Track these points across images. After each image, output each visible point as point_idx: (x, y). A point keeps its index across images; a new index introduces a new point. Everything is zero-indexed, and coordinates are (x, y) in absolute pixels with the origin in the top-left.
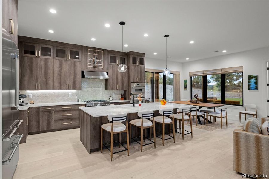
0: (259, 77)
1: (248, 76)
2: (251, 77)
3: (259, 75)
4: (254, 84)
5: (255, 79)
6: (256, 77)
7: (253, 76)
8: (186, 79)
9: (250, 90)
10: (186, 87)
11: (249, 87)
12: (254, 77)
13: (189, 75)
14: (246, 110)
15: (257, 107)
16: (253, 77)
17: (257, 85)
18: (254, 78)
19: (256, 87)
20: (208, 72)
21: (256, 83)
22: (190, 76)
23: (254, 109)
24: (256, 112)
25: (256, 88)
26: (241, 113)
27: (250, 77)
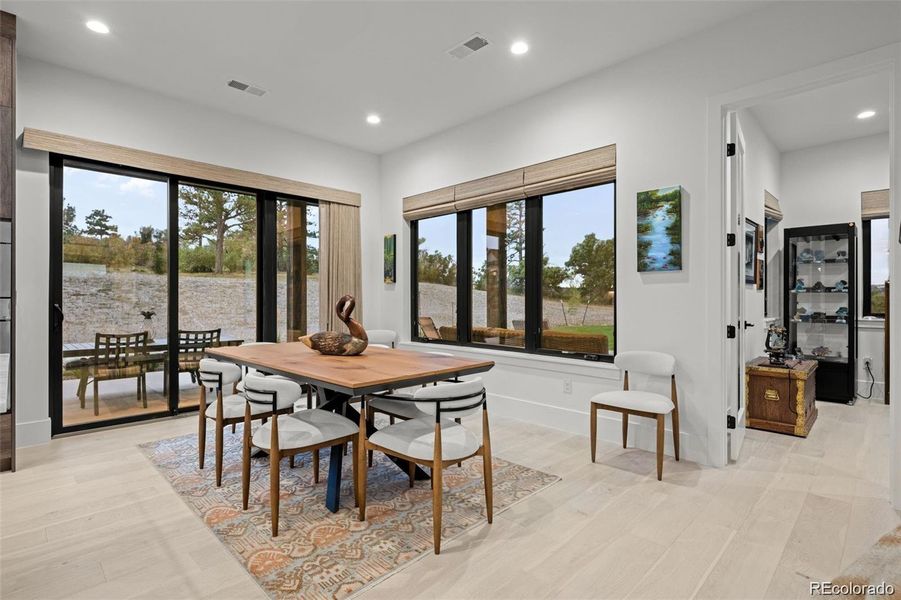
0: (688, 195)
2: (652, 201)
3: (687, 188)
5: (669, 212)
6: (676, 201)
7: (660, 194)
8: (389, 234)
9: (647, 275)
10: (390, 274)
11: (640, 256)
12: (666, 199)
13: (402, 213)
14: (626, 388)
15: (677, 365)
16: (659, 200)
17: (680, 243)
18: (667, 206)
19: (672, 253)
21: (675, 231)
22: (405, 218)
23: (662, 377)
24: (674, 399)
25: (676, 261)
26: (596, 406)
27: (647, 203)
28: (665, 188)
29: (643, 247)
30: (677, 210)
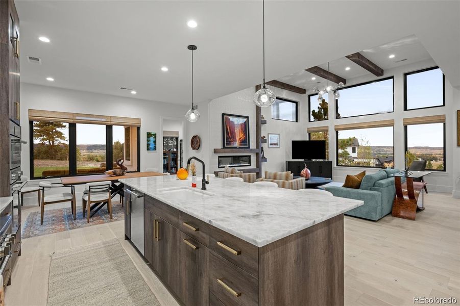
0: (158, 135)
1: (147, 133)
2: (150, 135)
3: (157, 133)
4: (153, 144)
9: (149, 151)
11: (148, 147)
12: (153, 135)
17: (156, 145)
19: (154, 147)
20: (77, 118)
21: (155, 142)
25: (155, 149)
28: (153, 132)
29: (148, 145)
30: (155, 137)
